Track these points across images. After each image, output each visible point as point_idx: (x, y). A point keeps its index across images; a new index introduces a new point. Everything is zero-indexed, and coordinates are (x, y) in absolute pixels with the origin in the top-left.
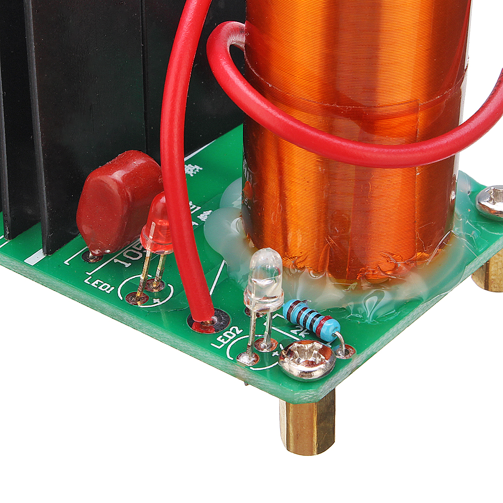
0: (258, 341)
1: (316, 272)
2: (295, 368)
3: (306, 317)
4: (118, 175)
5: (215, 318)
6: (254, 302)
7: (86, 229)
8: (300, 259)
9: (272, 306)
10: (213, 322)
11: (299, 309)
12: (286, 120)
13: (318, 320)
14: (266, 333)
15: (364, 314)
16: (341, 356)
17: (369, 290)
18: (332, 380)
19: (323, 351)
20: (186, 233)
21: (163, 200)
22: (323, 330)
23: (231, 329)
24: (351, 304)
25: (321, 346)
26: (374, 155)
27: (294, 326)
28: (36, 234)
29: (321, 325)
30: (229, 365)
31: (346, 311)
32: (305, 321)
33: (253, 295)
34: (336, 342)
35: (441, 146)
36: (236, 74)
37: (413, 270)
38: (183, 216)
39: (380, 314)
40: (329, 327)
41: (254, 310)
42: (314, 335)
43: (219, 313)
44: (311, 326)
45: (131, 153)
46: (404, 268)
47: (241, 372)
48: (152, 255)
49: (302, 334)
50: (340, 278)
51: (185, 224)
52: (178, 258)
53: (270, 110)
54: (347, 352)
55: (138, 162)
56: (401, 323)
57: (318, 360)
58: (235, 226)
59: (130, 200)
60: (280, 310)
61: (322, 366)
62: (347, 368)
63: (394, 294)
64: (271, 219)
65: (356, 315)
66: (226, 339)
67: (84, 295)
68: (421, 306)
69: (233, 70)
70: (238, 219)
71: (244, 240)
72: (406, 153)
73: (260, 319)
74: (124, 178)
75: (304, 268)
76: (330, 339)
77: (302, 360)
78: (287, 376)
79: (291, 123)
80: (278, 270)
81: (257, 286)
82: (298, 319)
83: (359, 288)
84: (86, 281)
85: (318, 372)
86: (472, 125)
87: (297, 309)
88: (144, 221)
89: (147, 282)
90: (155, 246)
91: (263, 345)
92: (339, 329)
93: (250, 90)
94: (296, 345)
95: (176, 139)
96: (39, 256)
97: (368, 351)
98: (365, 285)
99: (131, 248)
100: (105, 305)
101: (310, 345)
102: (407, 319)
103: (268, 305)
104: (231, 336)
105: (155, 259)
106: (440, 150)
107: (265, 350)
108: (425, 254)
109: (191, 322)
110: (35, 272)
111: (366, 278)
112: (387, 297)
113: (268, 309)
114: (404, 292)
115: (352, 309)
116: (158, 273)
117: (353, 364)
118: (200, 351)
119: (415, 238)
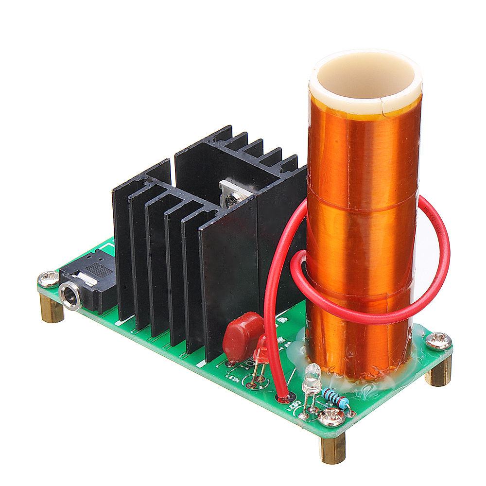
0: (309, 408)
1: (339, 375)
2: (325, 421)
3: (333, 396)
4: (243, 324)
5: (289, 396)
6: (306, 389)
7: (227, 350)
8: (332, 368)
9: (316, 391)
10: (288, 398)
11: (330, 393)
12: (327, 302)
13: (338, 398)
14: (313, 404)
15: (362, 396)
16: (349, 416)
17: (365, 384)
18: (343, 427)
19: (340, 414)
20: (275, 354)
21: (264, 338)
22: (341, 403)
23: (296, 402)
24: (356, 391)
25: (339, 411)
26: (369, 319)
27: (327, 401)
28: (202, 351)
29: (339, 401)
30: (294, 418)
31: (354, 394)
32: (332, 399)
33: (306, 386)
34: (347, 409)
35: (402, 314)
36: (304, 279)
37: (388, 374)
38: (274, 346)
39: (370, 396)
40: (343, 402)
41: (306, 393)
42: (336, 405)
43: (291, 394)
44: (335, 401)
45: (250, 313)
46: (383, 374)
47: (300, 423)
48: (259, 364)
49: (331, 405)
50: (351, 378)
51: (274, 350)
52: (271, 366)
53: (319, 297)
54: (352, 414)
55: (253, 318)
56: (380, 401)
57: (337, 417)
58: (302, 350)
59: (249, 337)
60: (320, 393)
61: (338, 420)
62: (351, 422)
63: (378, 386)
64: (319, 347)
65: (358, 396)
66: (293, 406)
67: (225, 383)
68: (391, 393)
69: (302, 277)
70: (303, 347)
71: (306, 357)
72: (385, 318)
73: (309, 397)
74: (246, 326)
75: (334, 372)
76: (344, 408)
77: (329, 417)
78: (321, 425)
79: (329, 304)
80: (319, 374)
81: (308, 381)
82: (329, 397)
83: (361, 383)
84: (227, 376)
85: (336, 423)
86: (418, 304)
87: (329, 393)
88: (255, 347)
89: (256, 378)
90: (260, 360)
91: (311, 410)
92: (348, 403)
93: (310, 287)
94: (327, 410)
95: (271, 309)
96: (203, 363)
97: (362, 414)
98: (363, 381)
99: (250, 360)
100: (235, 388)
101: (333, 410)
102: (384, 399)
103: (313, 391)
104: (296, 404)
105: (260, 366)
106: (402, 316)
107: (312, 412)
108: (394, 367)
109: (277, 398)
110: (201, 371)
111: (364, 378)
112: (375, 388)
113: (314, 393)
114: (383, 386)
115: (356, 393)
116: (262, 373)
117: (354, 420)
118: (281, 412)
119: (388, 359)
